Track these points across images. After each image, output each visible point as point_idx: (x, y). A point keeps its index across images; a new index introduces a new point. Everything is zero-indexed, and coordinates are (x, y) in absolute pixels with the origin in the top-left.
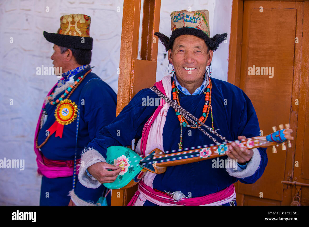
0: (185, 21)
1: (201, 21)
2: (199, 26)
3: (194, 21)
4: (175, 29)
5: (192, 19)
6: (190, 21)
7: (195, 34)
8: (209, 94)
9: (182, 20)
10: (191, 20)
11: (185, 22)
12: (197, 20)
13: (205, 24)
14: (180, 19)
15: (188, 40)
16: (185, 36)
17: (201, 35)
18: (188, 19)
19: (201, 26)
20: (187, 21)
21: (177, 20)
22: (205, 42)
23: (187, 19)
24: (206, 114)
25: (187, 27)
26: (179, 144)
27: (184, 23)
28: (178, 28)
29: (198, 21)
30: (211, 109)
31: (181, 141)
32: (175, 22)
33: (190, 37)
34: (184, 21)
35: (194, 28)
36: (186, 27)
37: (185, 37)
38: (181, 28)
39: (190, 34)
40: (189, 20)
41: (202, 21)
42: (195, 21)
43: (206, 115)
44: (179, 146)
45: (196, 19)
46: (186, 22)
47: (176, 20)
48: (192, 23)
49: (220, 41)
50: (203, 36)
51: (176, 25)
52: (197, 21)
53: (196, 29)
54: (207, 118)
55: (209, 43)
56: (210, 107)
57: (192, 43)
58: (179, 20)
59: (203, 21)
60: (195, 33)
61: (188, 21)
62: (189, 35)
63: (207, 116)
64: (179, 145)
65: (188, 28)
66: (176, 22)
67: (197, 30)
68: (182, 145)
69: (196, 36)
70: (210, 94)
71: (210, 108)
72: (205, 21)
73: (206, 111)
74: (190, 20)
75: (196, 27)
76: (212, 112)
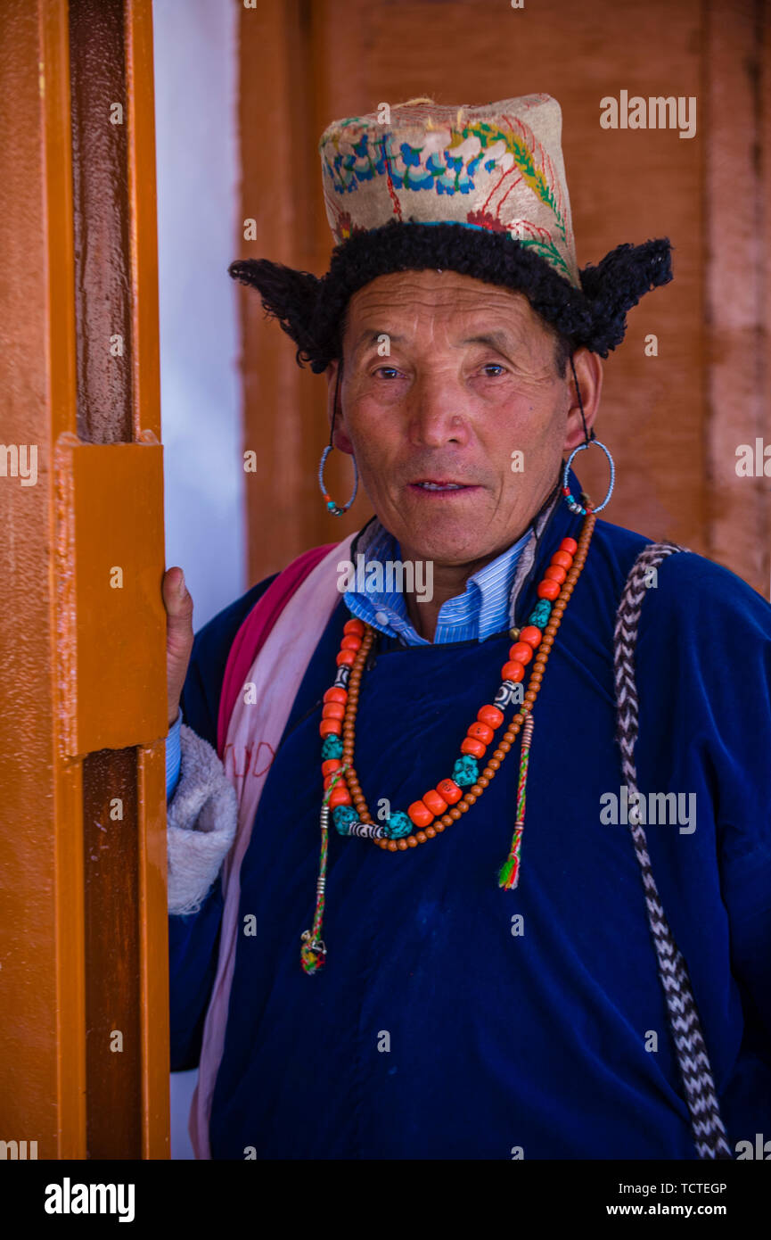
0: (399, 187)
1: (499, 175)
2: (492, 209)
3: (457, 177)
4: (346, 234)
5: (443, 171)
6: (426, 184)
7: (467, 263)
8: (534, 637)
9: (380, 182)
10: (436, 179)
11: (397, 192)
12: (471, 172)
13: (528, 191)
14: (367, 175)
15: (424, 302)
16: (403, 279)
17: (503, 265)
18: (418, 172)
19: (505, 206)
20: (407, 187)
21: (353, 183)
22: (536, 306)
23: (407, 172)
24: (482, 763)
25: (411, 219)
26: (306, 935)
27: (393, 195)
28: (363, 228)
29: (483, 180)
30: (527, 739)
31: (318, 918)
32: (342, 192)
33: (435, 285)
34: (391, 184)
35: (457, 226)
36: (405, 219)
37: (405, 282)
38: (378, 227)
39: (434, 267)
40: (424, 178)
41: (509, 172)
42: (464, 178)
43: (481, 774)
44: (305, 948)
45: (464, 170)
46: (401, 192)
47: (348, 182)
48: (440, 192)
49: (625, 295)
50: (515, 274)
51: (349, 211)
52: (476, 180)
53: (471, 231)
54: (478, 790)
55: (556, 310)
56: (523, 727)
57: (446, 318)
58: (361, 180)
59: (515, 175)
60: (465, 258)
61: (415, 186)
62: (429, 275)
63: (485, 782)
64: (304, 941)
65: (423, 226)
66: (350, 191)
67: (477, 233)
68: (321, 946)
69: (473, 276)
70: (542, 643)
71: (519, 736)
72: (530, 172)
73: (478, 749)
74: (430, 178)
75: (470, 215)
76: (525, 763)
